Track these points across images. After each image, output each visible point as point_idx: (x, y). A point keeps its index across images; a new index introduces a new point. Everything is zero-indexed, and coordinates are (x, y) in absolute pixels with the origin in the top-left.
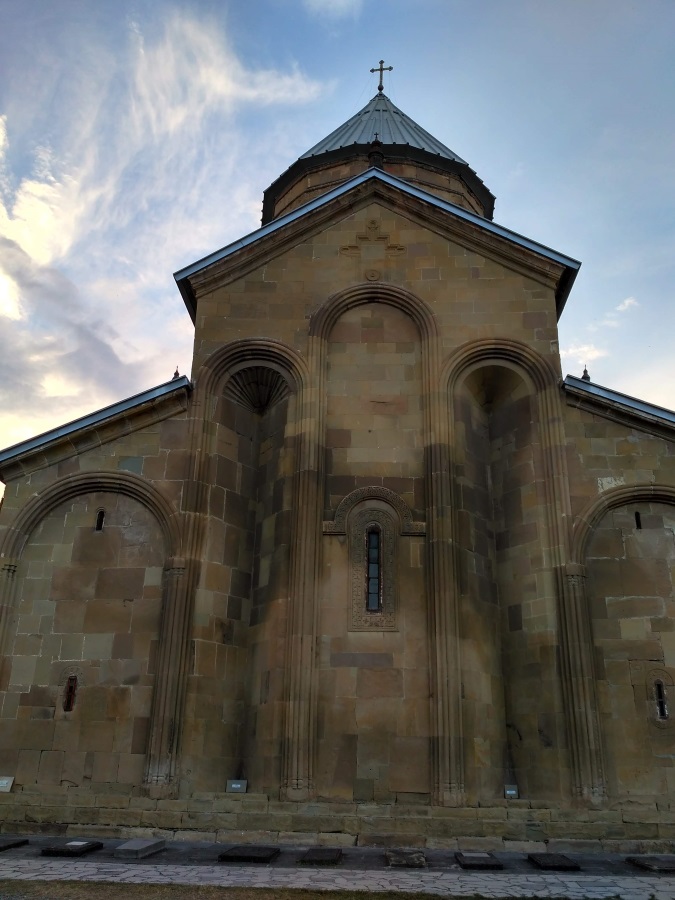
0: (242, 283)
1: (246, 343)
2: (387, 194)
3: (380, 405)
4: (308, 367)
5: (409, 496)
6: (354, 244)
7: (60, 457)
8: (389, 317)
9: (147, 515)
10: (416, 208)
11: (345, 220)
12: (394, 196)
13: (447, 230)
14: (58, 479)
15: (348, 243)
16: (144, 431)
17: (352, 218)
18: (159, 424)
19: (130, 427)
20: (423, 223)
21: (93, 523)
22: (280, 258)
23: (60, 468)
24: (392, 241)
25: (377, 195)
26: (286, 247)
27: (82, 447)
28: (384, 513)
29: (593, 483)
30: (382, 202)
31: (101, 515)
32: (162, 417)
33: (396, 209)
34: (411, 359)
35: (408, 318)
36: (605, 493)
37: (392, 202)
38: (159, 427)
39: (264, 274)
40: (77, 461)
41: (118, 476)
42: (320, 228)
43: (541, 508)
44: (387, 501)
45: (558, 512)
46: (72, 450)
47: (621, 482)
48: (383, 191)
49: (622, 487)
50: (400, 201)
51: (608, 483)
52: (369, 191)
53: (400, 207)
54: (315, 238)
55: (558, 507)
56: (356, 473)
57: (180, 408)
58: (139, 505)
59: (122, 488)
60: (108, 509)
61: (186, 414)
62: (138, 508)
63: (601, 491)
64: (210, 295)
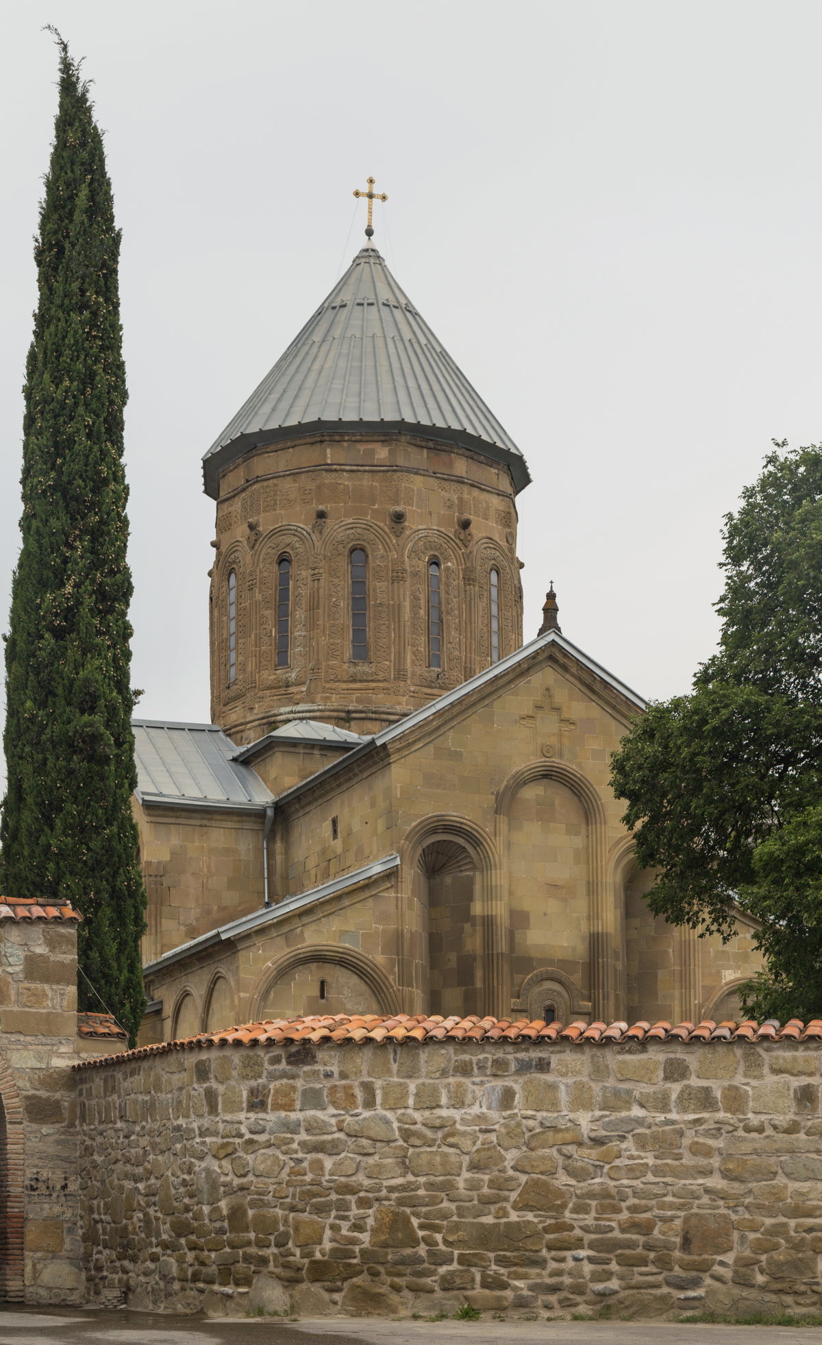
0: (431, 748)
1: (440, 818)
2: (562, 660)
3: (553, 888)
4: (497, 847)
5: (577, 978)
6: (531, 713)
7: (285, 929)
8: (560, 798)
9: (364, 987)
10: (589, 680)
11: (522, 683)
12: (569, 663)
13: (614, 708)
14: (288, 950)
15: (525, 712)
16: (357, 905)
17: (529, 682)
18: (370, 900)
19: (346, 902)
20: (593, 697)
21: (317, 993)
22: (465, 723)
23: (287, 939)
24: (565, 715)
25: (551, 658)
26: (470, 711)
27: (306, 920)
28: (559, 994)
29: (719, 974)
30: (556, 667)
31: (323, 983)
32: (373, 893)
33: (568, 676)
34: (578, 842)
35: (576, 798)
36: (727, 984)
37: (565, 668)
38: (370, 903)
39: (450, 740)
40: (302, 932)
41: (341, 950)
42: (501, 692)
43: (677, 993)
44: (560, 982)
45: (692, 999)
46: (297, 923)
47: (738, 975)
48: (559, 656)
49: (739, 979)
50: (574, 670)
51: (730, 975)
52: (546, 654)
53: (573, 675)
54: (495, 703)
55: (692, 994)
56: (535, 954)
57: (389, 885)
58: (355, 977)
59: (343, 961)
60: (329, 979)
61: (392, 890)
62: (355, 980)
63: (724, 981)
64: (403, 760)
